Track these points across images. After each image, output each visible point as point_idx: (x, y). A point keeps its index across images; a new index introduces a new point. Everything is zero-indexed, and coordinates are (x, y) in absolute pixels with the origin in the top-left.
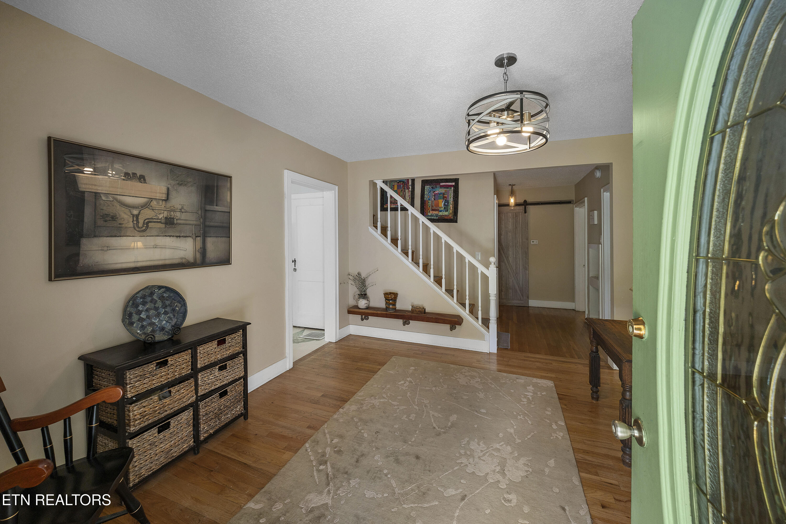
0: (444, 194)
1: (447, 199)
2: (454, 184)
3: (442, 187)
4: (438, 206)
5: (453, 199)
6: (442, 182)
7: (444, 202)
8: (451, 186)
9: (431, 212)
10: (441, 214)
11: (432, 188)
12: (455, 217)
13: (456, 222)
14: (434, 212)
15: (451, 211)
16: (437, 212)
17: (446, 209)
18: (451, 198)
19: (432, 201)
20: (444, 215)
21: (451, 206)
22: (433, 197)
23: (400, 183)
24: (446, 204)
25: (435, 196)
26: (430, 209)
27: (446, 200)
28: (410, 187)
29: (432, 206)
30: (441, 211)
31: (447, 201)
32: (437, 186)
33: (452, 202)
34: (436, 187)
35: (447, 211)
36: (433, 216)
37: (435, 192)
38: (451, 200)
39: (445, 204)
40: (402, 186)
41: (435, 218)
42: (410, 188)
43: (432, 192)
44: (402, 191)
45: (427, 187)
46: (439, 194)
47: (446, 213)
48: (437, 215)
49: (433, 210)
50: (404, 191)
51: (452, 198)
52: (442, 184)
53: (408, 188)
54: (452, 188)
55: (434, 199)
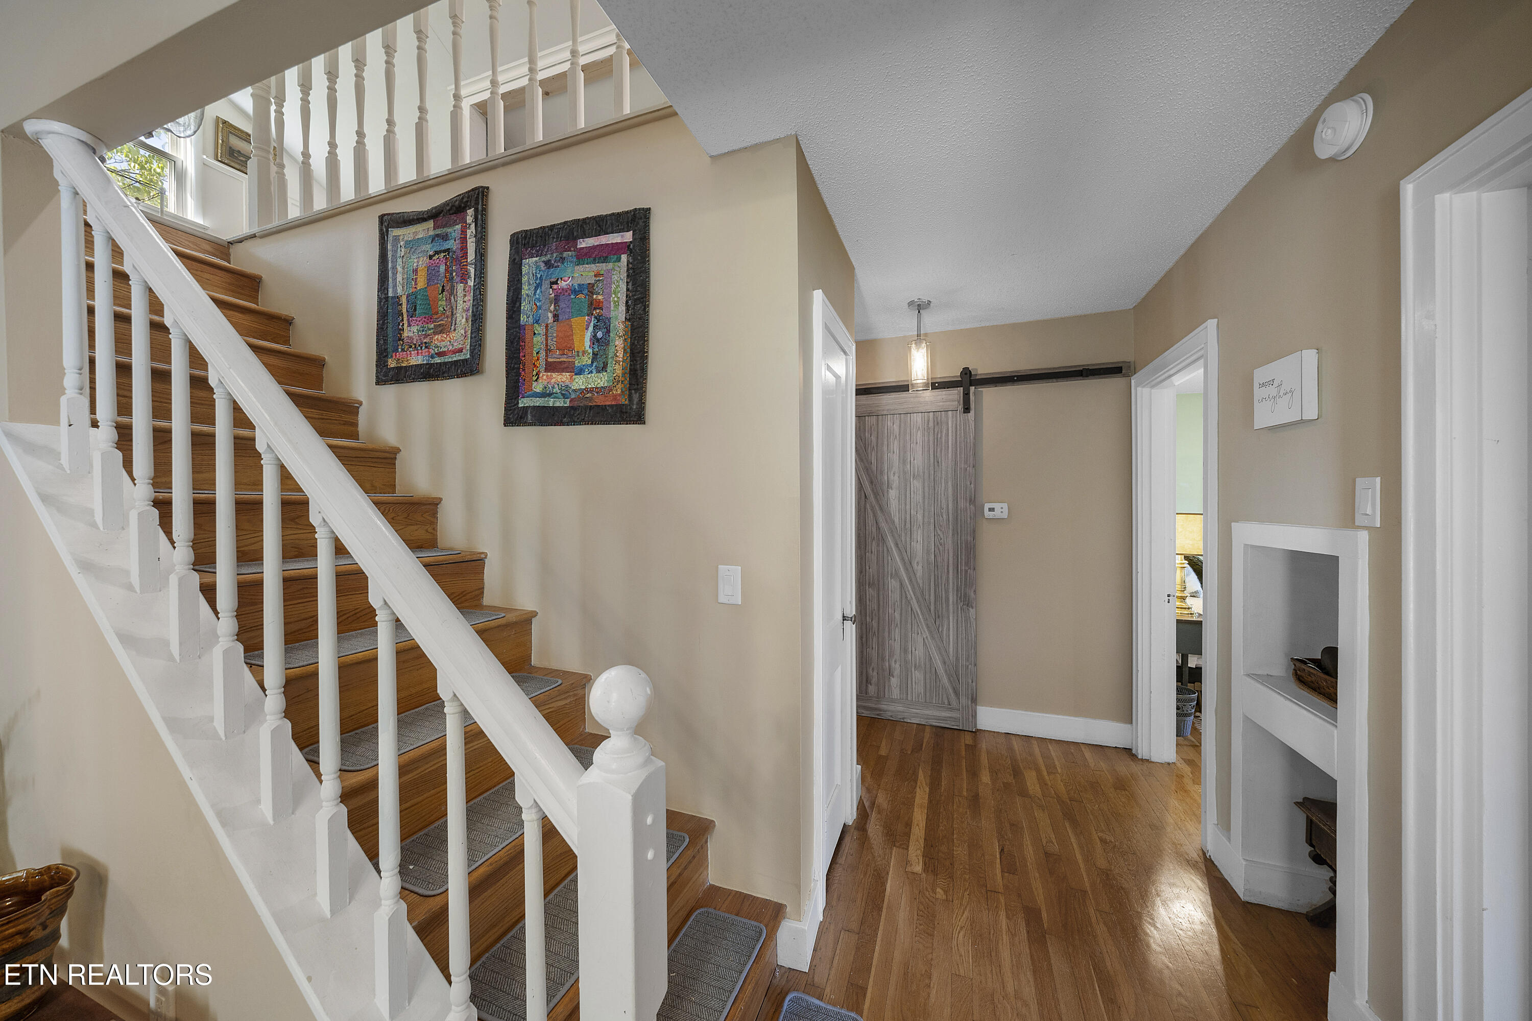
0: (591, 289)
1: (604, 312)
2: (629, 236)
3: (585, 256)
4: (571, 349)
5: (627, 310)
6: (585, 236)
7: (591, 328)
8: (618, 250)
9: (544, 376)
10: (579, 383)
11: (548, 264)
12: (636, 398)
13: (639, 417)
14: (556, 378)
15: (619, 372)
16: (565, 378)
17: (599, 357)
18: (617, 304)
19: (547, 326)
20: (591, 390)
21: (618, 345)
22: (552, 307)
23: (436, 257)
24: (600, 335)
25: (556, 300)
26: (542, 363)
27: (598, 319)
28: (474, 269)
29: (548, 350)
30: (580, 372)
31: (603, 325)
32: (565, 254)
33: (622, 326)
34: (563, 260)
35: (604, 368)
36: (550, 395)
37: (556, 283)
38: (618, 314)
39: (595, 336)
40: (445, 265)
41: (558, 404)
42: (470, 277)
43: (546, 285)
44: (443, 290)
45: (530, 265)
46: (575, 292)
47: (600, 380)
48: (565, 392)
49: (551, 367)
50: (452, 291)
51: (622, 308)
52: (584, 243)
53: (464, 279)
54: (624, 258)
55: (556, 317)
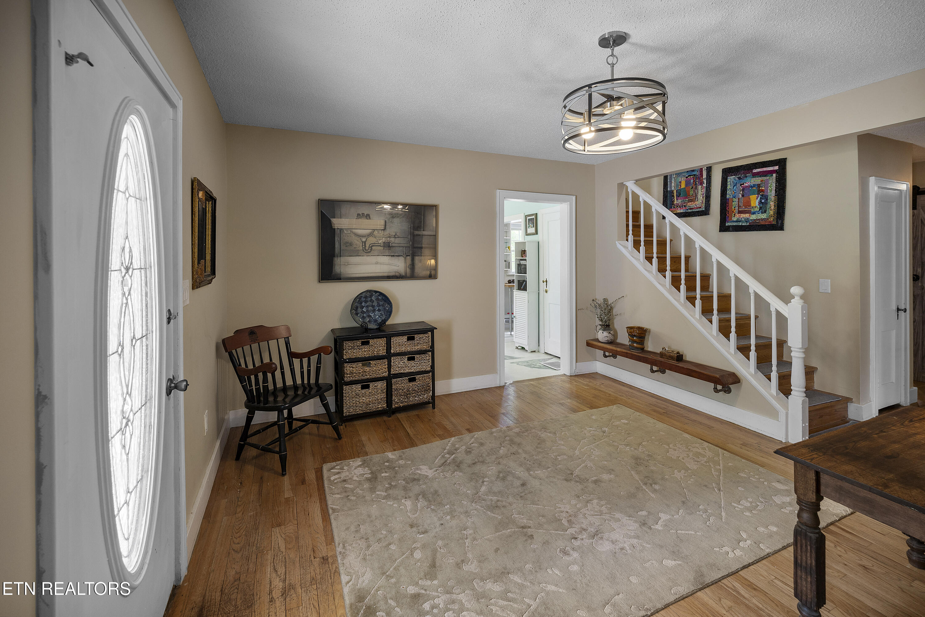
0: (759, 186)
1: (765, 193)
2: (776, 168)
3: (755, 175)
4: (750, 205)
5: (776, 192)
6: (756, 168)
7: (759, 199)
8: (772, 172)
9: (737, 215)
10: (753, 217)
11: (739, 178)
12: (780, 222)
13: (781, 228)
14: (743, 216)
15: (772, 213)
16: (747, 215)
17: (763, 208)
18: (771, 191)
19: (739, 199)
20: (759, 219)
21: (772, 204)
22: (741, 192)
23: (689, 177)
24: (763, 201)
25: (743, 190)
26: (737, 211)
27: (762, 195)
28: (705, 181)
29: (739, 206)
30: (754, 213)
31: (764, 198)
32: (747, 175)
33: (773, 198)
34: (746, 177)
35: (765, 212)
36: (740, 221)
37: (743, 184)
38: (772, 194)
39: (761, 201)
40: (692, 181)
41: (743, 224)
42: (704, 183)
43: (738, 185)
44: (692, 188)
45: (731, 179)
46: (752, 187)
47: (764, 216)
48: (747, 220)
49: (740, 212)
50: (696, 188)
51: (774, 192)
52: (755, 171)
53: (701, 184)
54: (774, 175)
55: (743, 196)
